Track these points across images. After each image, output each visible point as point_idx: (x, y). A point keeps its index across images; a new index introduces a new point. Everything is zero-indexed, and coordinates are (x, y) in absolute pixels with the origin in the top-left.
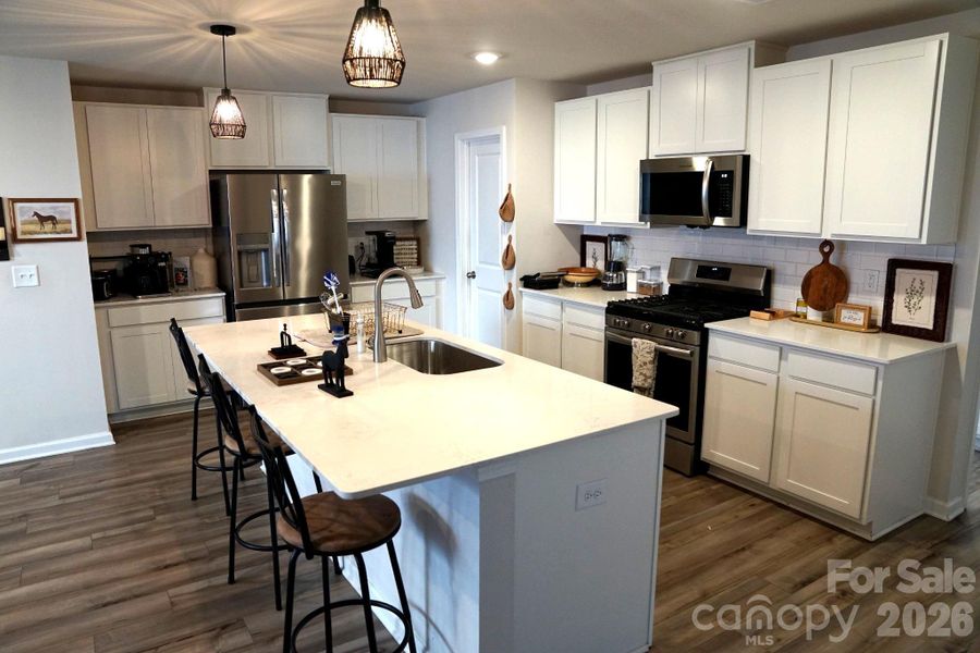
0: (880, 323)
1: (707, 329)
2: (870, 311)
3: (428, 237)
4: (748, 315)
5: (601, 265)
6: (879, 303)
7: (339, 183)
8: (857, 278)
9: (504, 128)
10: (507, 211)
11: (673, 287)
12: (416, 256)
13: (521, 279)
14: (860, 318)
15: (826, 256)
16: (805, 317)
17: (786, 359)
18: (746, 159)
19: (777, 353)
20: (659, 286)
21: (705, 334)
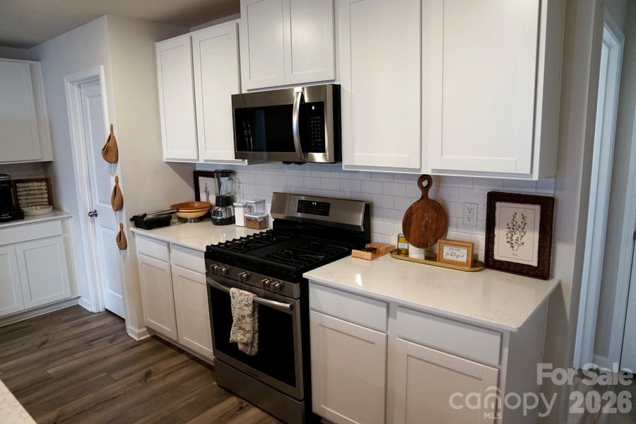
0: (482, 258)
2: (472, 246)
4: (349, 253)
5: (213, 200)
6: (480, 238)
8: (456, 212)
9: (102, 67)
10: (110, 152)
11: (276, 222)
12: (46, 195)
13: (131, 220)
14: (462, 255)
15: (425, 190)
16: (407, 253)
17: (395, 317)
18: (337, 90)
19: (385, 310)
20: (265, 219)
21: (305, 285)
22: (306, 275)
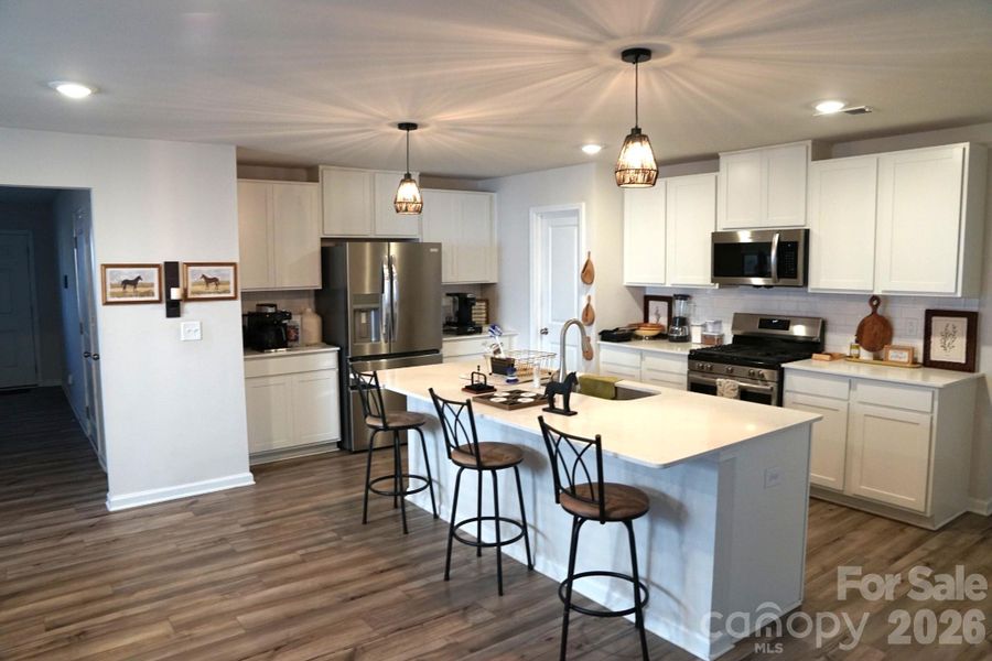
0: (920, 359)
1: (783, 369)
2: (912, 351)
3: (497, 299)
4: (810, 357)
5: (664, 321)
6: (919, 345)
7: (435, 250)
8: (898, 325)
9: (584, 205)
10: (587, 274)
11: (736, 338)
12: (484, 315)
13: (600, 334)
14: (905, 357)
15: (875, 308)
16: (858, 357)
17: (855, 389)
18: (807, 232)
19: (847, 385)
20: (721, 337)
21: (781, 372)
22: (783, 365)
